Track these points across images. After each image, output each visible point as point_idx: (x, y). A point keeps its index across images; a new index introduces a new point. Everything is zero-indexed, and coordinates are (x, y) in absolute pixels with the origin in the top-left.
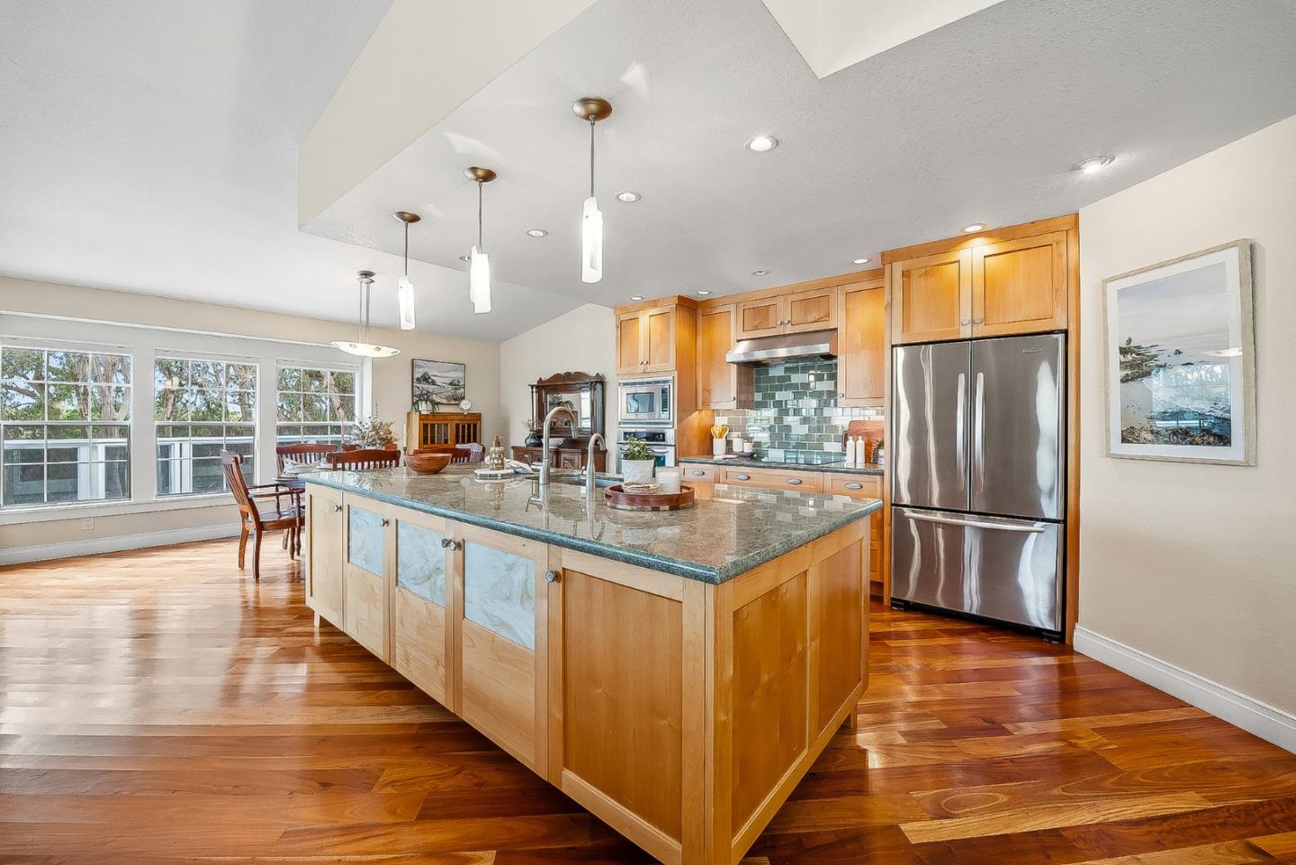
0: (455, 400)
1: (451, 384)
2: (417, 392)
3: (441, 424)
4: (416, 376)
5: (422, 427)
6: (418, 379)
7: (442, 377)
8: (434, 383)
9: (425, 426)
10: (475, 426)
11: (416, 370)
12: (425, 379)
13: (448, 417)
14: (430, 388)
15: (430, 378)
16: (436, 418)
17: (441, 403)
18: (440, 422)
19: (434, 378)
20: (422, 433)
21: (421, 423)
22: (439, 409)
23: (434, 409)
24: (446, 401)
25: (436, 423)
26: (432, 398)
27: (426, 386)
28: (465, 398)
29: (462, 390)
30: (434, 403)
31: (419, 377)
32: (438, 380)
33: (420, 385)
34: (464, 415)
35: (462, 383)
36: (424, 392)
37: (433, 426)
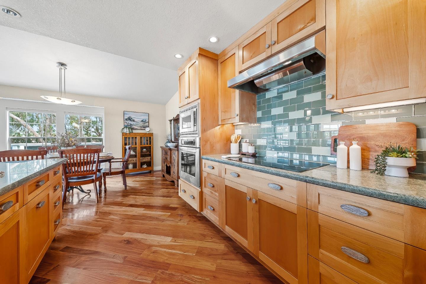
0: (144, 127)
1: (142, 121)
2: (126, 124)
3: (133, 137)
4: (125, 118)
5: (124, 138)
6: (126, 119)
7: (138, 119)
8: (134, 121)
9: (125, 138)
10: (150, 138)
11: (125, 115)
12: (130, 119)
13: (137, 134)
14: (132, 123)
15: (132, 119)
16: (131, 135)
17: (136, 129)
18: (133, 136)
19: (134, 119)
20: (124, 141)
21: (123, 136)
22: (134, 131)
23: (132, 131)
24: (139, 128)
25: (131, 137)
26: (132, 127)
27: (130, 122)
28: (148, 127)
29: (147, 124)
30: (132, 129)
31: (127, 118)
32: (136, 120)
33: (127, 122)
34: (146, 133)
35: (147, 121)
36: (129, 124)
37: (129, 138)
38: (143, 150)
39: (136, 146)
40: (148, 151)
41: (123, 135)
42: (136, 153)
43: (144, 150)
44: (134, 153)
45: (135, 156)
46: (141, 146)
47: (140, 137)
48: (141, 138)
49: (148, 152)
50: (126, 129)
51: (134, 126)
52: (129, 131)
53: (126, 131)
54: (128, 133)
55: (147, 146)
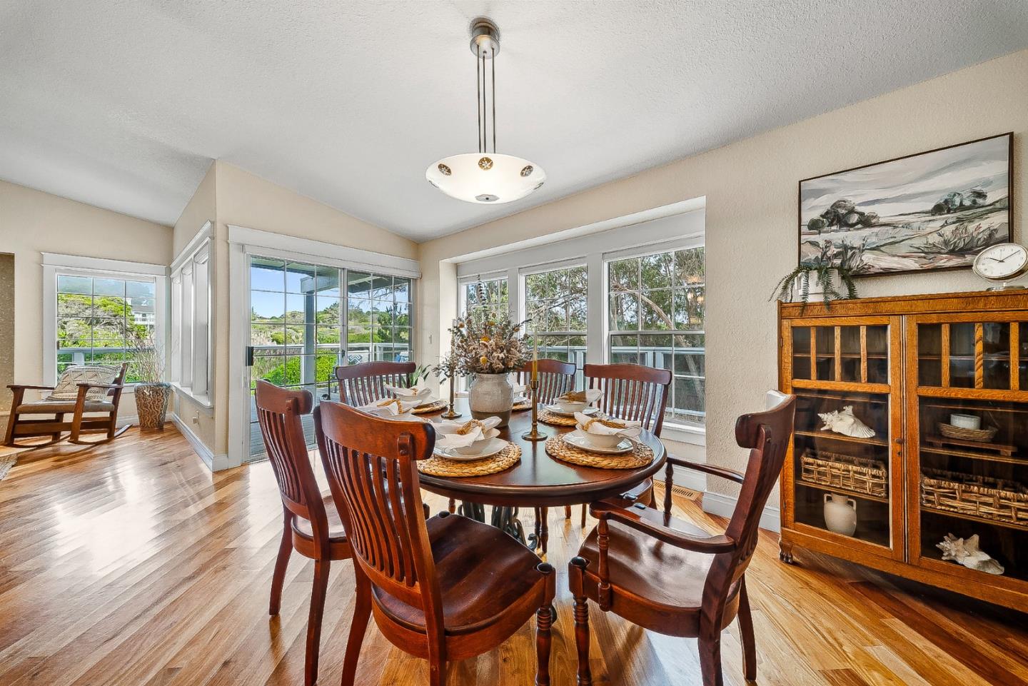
0: (960, 252)
2: (811, 254)
3: (855, 329)
4: (806, 219)
5: (787, 334)
6: (815, 226)
8: (866, 222)
9: (800, 335)
11: (807, 204)
12: (838, 215)
13: (887, 309)
14: (854, 237)
15: (852, 211)
16: (840, 310)
17: (888, 273)
18: (852, 322)
19: (867, 210)
20: (788, 349)
21: (786, 323)
22: (868, 290)
23: (851, 289)
24: (911, 264)
25: (837, 323)
26: (854, 264)
27: (838, 236)
28: (1010, 239)
29: (1000, 219)
30: (852, 276)
31: (816, 215)
32: (884, 212)
33: (821, 239)
34: (986, 295)
35: (997, 194)
36: (833, 250)
37: (826, 332)
38: (948, 421)
39: (877, 388)
40: (999, 439)
41: (781, 317)
42: (882, 432)
43: (965, 424)
44: (863, 433)
45: (876, 455)
46: (930, 391)
47: (922, 327)
48: (927, 332)
49: (1008, 450)
50: (803, 279)
51: (868, 258)
52: (827, 285)
53: (811, 291)
54: (813, 304)
55: (997, 394)
